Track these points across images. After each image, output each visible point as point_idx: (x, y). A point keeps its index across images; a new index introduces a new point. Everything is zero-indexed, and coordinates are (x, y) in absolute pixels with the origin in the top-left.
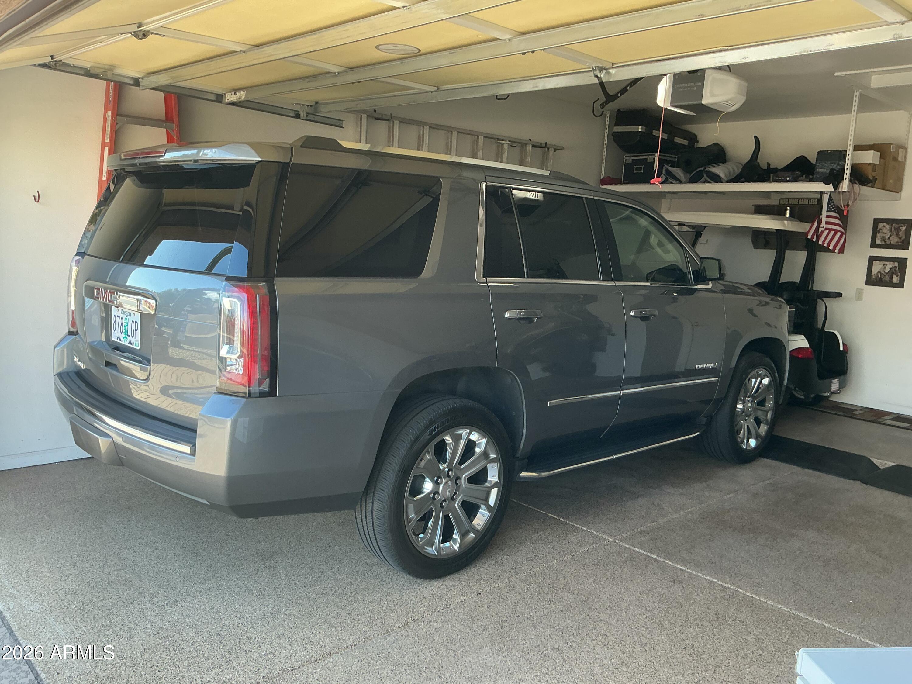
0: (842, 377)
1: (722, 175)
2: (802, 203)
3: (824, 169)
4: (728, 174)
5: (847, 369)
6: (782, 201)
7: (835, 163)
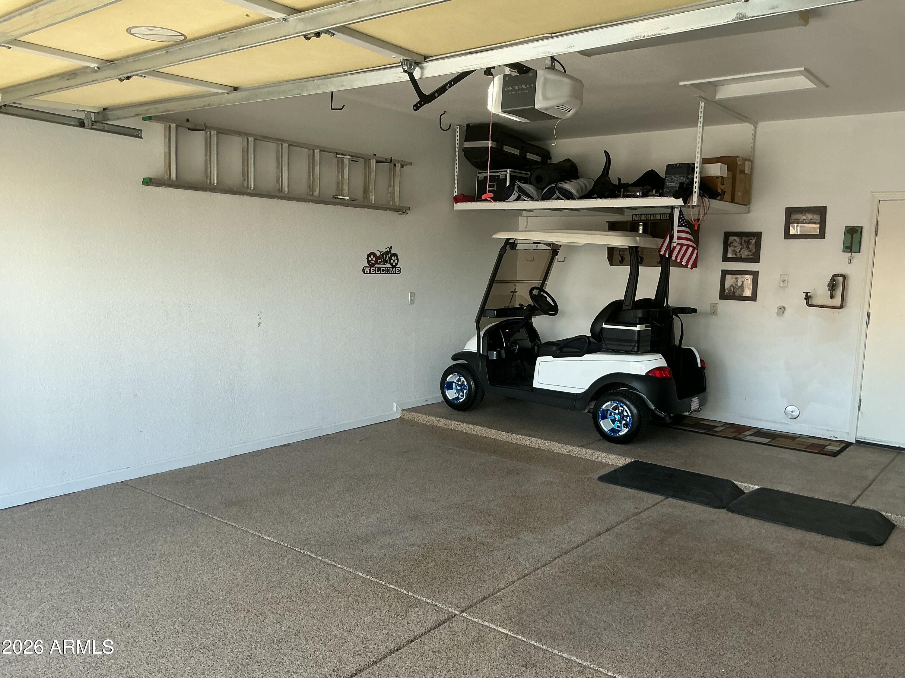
0: (701, 395)
1: (574, 191)
2: (654, 218)
3: (673, 183)
4: (580, 190)
5: (706, 386)
6: (634, 217)
7: (684, 177)
